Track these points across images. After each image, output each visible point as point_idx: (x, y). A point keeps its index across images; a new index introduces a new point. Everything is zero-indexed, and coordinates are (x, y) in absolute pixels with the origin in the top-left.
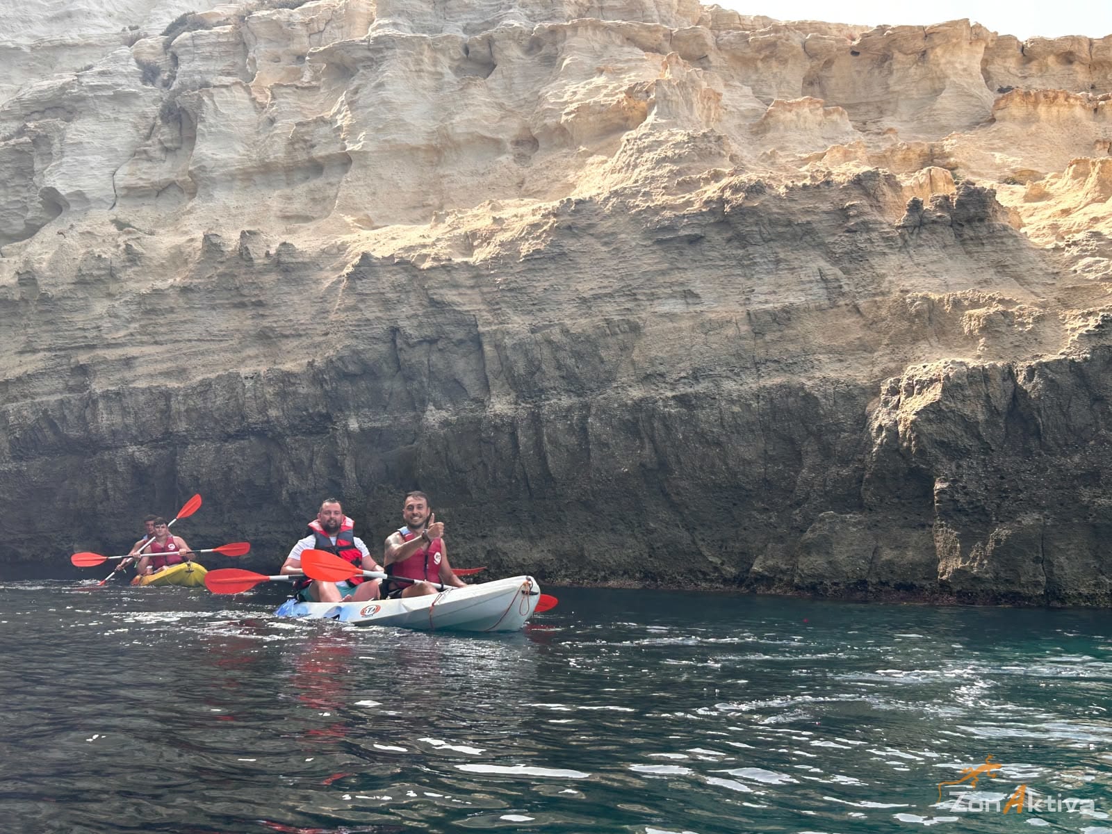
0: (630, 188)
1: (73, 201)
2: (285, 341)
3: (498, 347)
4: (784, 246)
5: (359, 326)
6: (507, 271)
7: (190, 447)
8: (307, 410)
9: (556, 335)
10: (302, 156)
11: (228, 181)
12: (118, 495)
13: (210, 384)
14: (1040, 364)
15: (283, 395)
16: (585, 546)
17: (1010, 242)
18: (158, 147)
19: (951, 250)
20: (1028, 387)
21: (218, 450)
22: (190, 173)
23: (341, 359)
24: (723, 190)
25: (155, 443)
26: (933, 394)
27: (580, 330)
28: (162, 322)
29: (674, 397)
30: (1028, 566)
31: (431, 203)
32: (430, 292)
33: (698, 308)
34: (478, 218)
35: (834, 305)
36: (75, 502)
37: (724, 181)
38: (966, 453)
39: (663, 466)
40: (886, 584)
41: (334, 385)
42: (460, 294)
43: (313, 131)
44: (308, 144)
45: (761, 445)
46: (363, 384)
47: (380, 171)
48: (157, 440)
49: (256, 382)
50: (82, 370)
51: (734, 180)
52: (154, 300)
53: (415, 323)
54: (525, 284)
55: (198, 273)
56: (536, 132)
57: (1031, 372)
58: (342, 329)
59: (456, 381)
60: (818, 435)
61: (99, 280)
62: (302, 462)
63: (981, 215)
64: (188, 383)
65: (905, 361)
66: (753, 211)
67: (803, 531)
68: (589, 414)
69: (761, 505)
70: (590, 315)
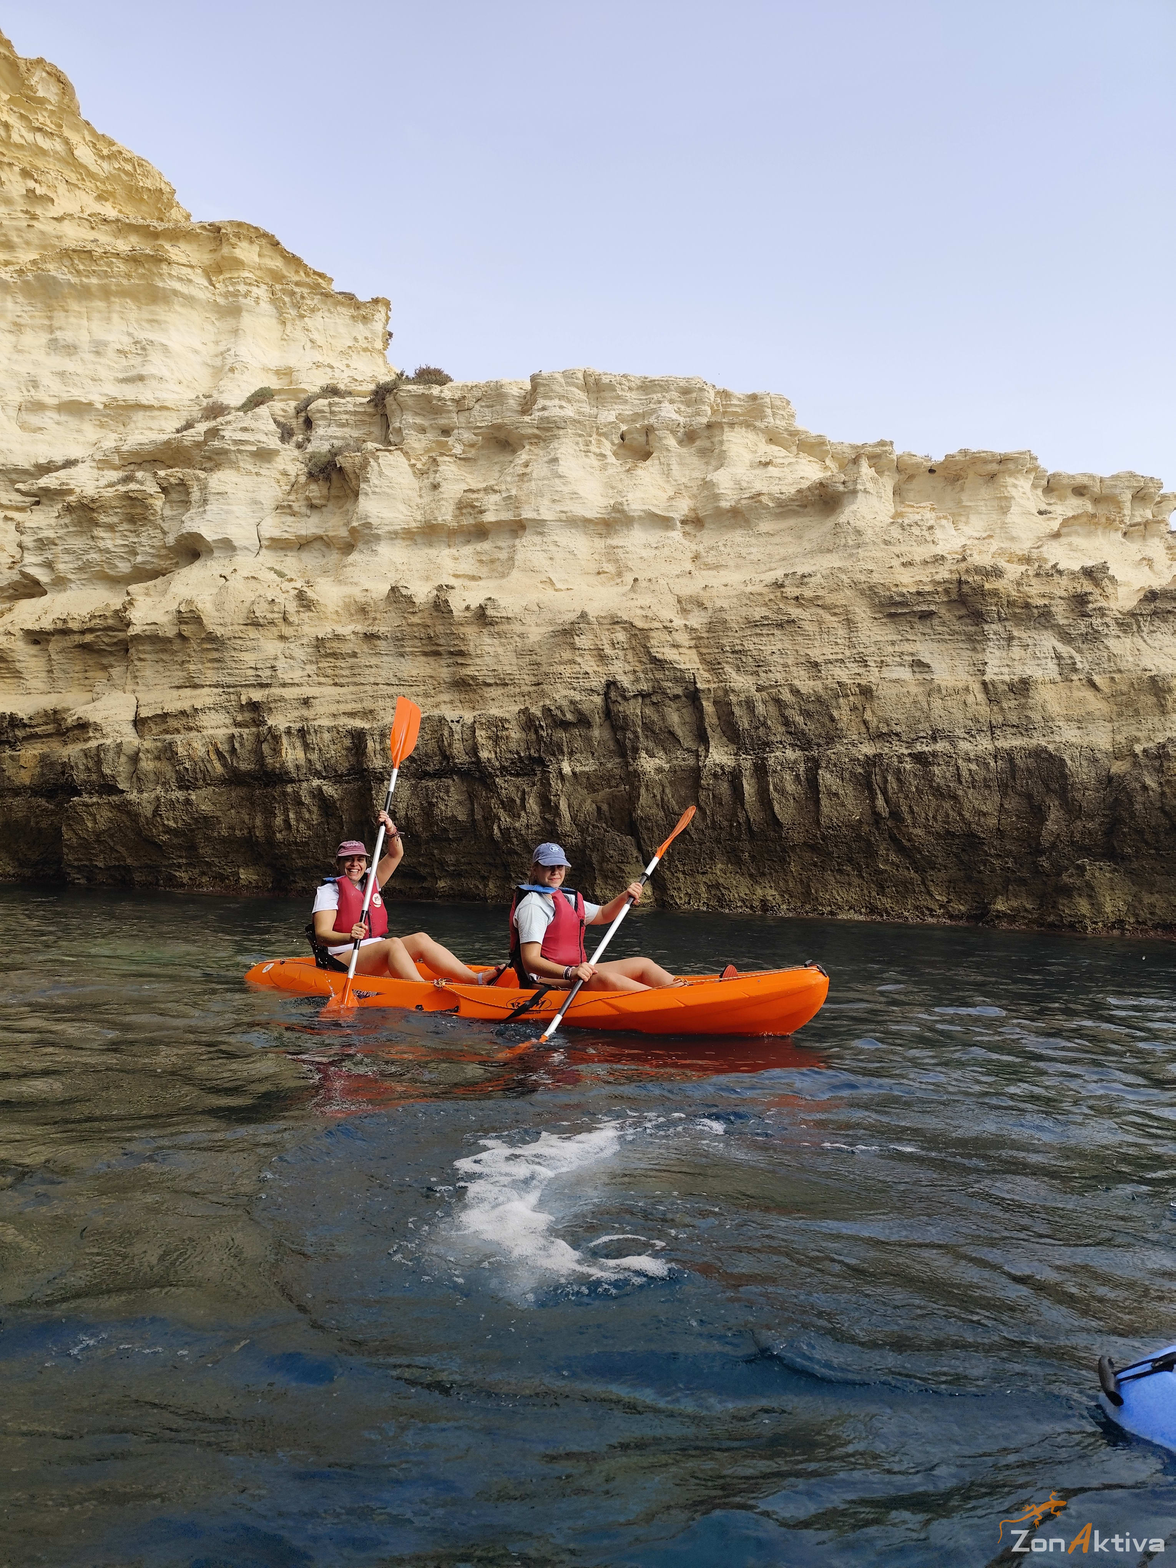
1: (218, 548)
2: (488, 689)
3: (720, 702)
4: (1017, 625)
5: (576, 678)
8: (518, 753)
9: (784, 694)
10: (469, 521)
11: (392, 539)
12: (302, 825)
15: (495, 739)
18: (303, 503)
21: (414, 787)
22: (353, 531)
23: (558, 708)
25: (337, 778)
27: (811, 691)
28: (344, 665)
29: (910, 754)
32: (651, 650)
33: (929, 676)
35: (1068, 679)
36: (241, 830)
40: (1143, 923)
41: (550, 731)
42: (679, 654)
43: (482, 498)
44: (477, 510)
45: (997, 798)
46: (577, 732)
47: (556, 538)
48: (341, 776)
49: (462, 726)
50: (254, 706)
52: (335, 644)
53: (633, 678)
55: (385, 621)
56: (705, 513)
59: (672, 734)
60: (1062, 793)
61: (272, 623)
62: (512, 801)
64: (377, 722)
66: (995, 593)
68: (818, 767)
69: (993, 851)
70: (820, 678)
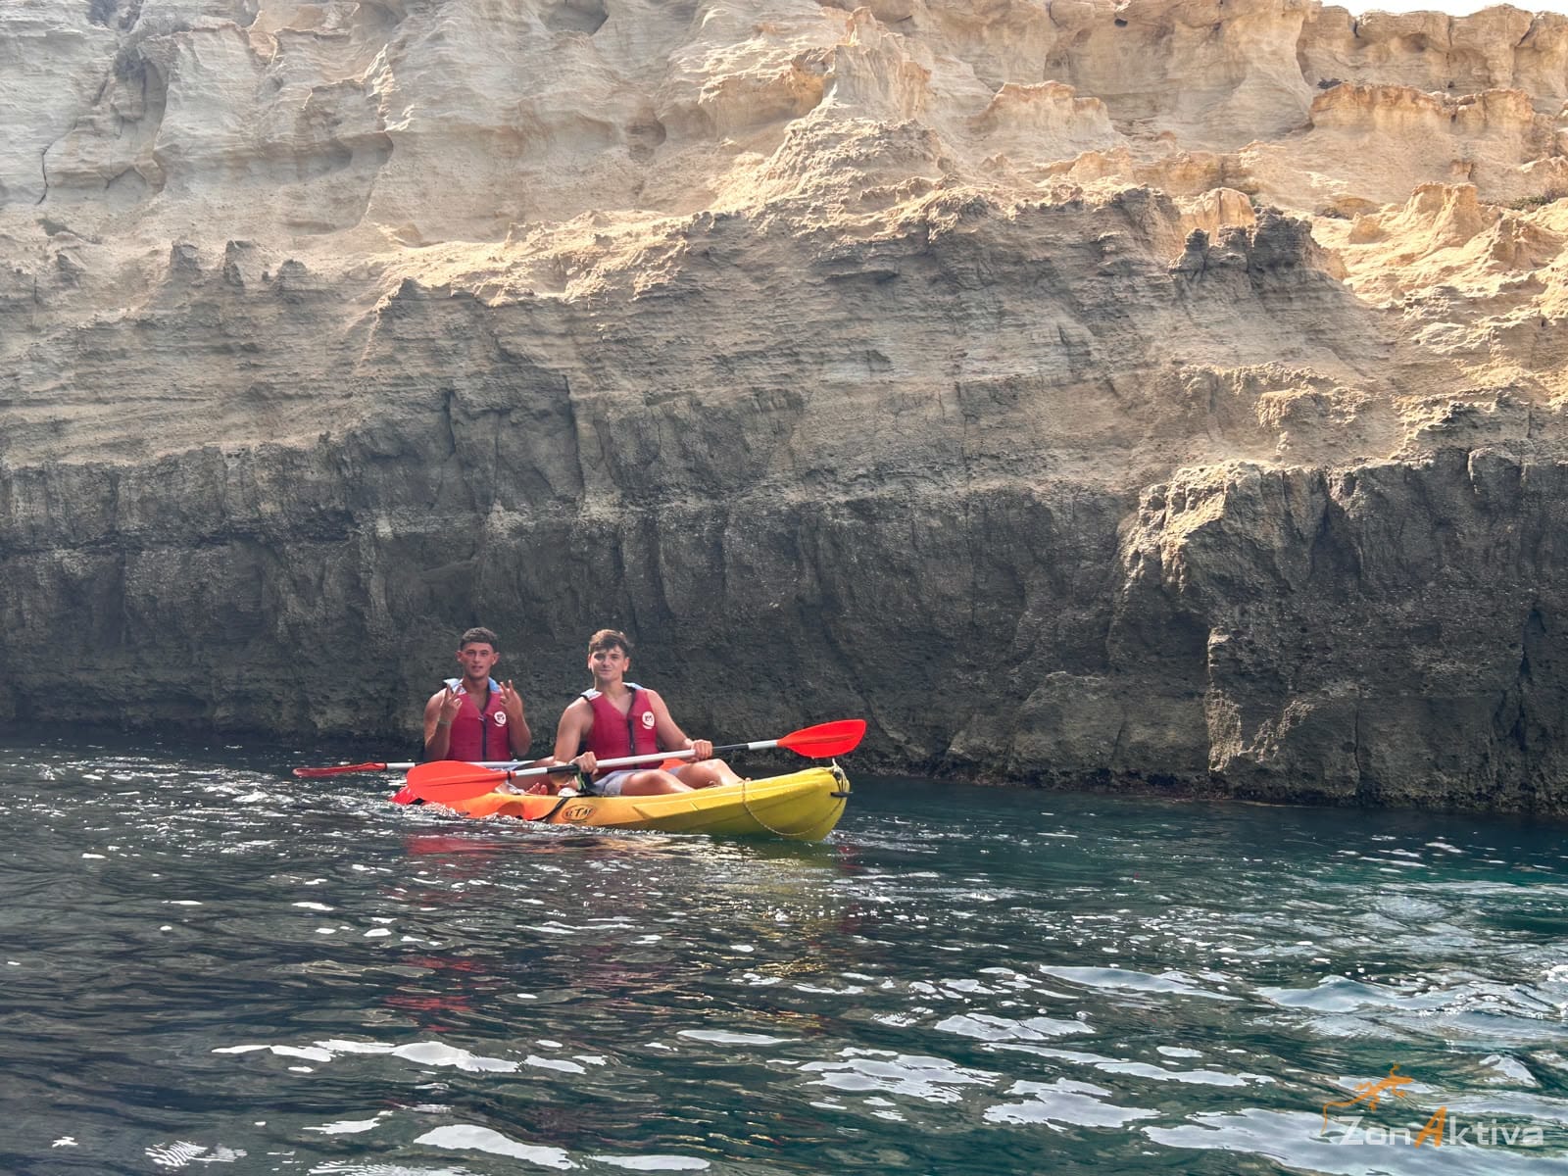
0: (795, 201)
2: (286, 404)
3: (598, 422)
4: (1011, 292)
5: (396, 385)
6: (615, 312)
7: (144, 553)
8: (317, 505)
9: (682, 408)
10: (319, 137)
11: (211, 168)
12: (38, 620)
13: (176, 464)
14: (1363, 471)
15: (282, 482)
16: (715, 713)
17: (1329, 297)
18: (110, 115)
19: (1246, 307)
20: (1345, 503)
21: (185, 560)
22: (157, 156)
23: (368, 432)
24: (927, 208)
25: (93, 547)
26: (1213, 509)
27: (716, 403)
28: (108, 370)
29: (847, 503)
30: (1336, 755)
31: (506, 211)
32: (500, 341)
33: (887, 377)
34: (575, 237)
35: (1079, 380)
37: (930, 196)
38: (1256, 594)
39: (830, 601)
40: (1137, 774)
41: (358, 470)
42: (544, 345)
43: (338, 101)
44: (330, 119)
45: (969, 575)
46: (400, 471)
47: (435, 162)
48: (96, 543)
49: (243, 463)
51: (944, 195)
52: (98, 338)
53: (479, 383)
54: (639, 334)
55: (164, 300)
56: (661, 115)
57: (1350, 481)
58: (370, 389)
59: (536, 471)
60: (1049, 563)
61: (17, 306)
62: (308, 580)
63: (1291, 257)
64: (145, 460)
65: (1175, 461)
66: (969, 241)
67: (1022, 698)
68: (726, 524)
69: (965, 660)
70: (732, 381)
